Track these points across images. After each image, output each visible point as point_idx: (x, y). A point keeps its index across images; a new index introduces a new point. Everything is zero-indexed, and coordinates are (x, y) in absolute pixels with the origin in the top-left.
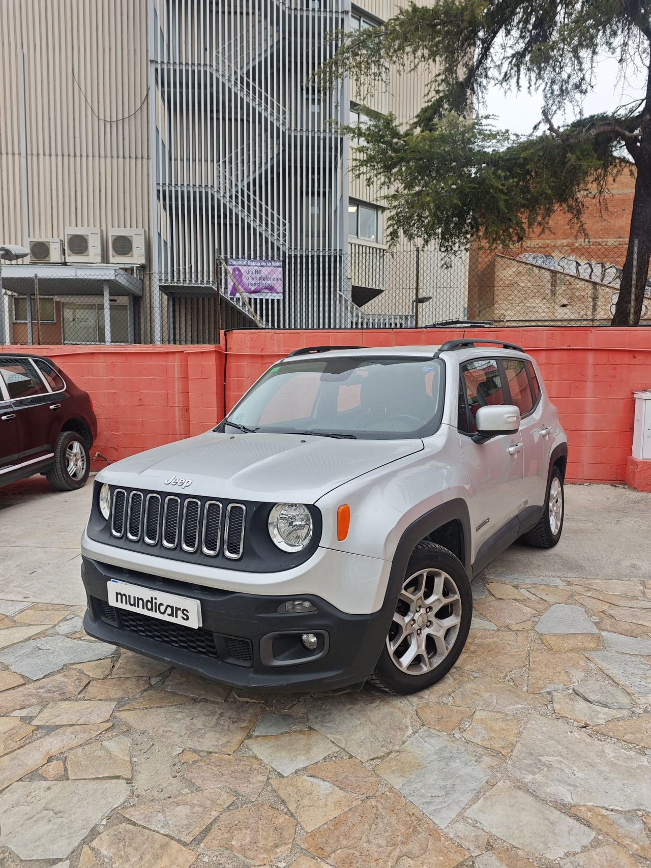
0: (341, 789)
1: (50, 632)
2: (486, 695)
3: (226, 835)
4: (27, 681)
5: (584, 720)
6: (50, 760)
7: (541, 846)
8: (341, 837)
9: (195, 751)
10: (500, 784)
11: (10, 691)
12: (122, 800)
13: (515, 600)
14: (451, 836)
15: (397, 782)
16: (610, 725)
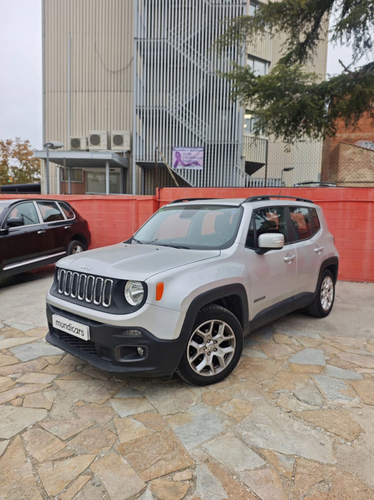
0: (146, 426)
1: (39, 340)
2: (243, 391)
3: (82, 439)
4: (20, 362)
5: (290, 408)
6: (17, 397)
7: (234, 464)
8: (136, 447)
9: (84, 401)
10: (228, 434)
11: (12, 366)
12: (42, 419)
13: (286, 344)
14: (190, 454)
15: (175, 426)
16: (304, 413)
